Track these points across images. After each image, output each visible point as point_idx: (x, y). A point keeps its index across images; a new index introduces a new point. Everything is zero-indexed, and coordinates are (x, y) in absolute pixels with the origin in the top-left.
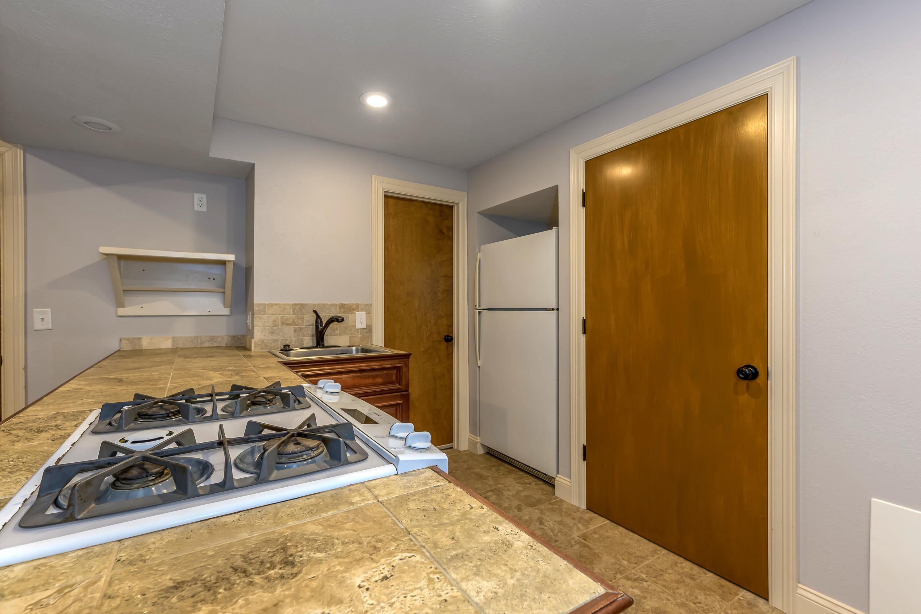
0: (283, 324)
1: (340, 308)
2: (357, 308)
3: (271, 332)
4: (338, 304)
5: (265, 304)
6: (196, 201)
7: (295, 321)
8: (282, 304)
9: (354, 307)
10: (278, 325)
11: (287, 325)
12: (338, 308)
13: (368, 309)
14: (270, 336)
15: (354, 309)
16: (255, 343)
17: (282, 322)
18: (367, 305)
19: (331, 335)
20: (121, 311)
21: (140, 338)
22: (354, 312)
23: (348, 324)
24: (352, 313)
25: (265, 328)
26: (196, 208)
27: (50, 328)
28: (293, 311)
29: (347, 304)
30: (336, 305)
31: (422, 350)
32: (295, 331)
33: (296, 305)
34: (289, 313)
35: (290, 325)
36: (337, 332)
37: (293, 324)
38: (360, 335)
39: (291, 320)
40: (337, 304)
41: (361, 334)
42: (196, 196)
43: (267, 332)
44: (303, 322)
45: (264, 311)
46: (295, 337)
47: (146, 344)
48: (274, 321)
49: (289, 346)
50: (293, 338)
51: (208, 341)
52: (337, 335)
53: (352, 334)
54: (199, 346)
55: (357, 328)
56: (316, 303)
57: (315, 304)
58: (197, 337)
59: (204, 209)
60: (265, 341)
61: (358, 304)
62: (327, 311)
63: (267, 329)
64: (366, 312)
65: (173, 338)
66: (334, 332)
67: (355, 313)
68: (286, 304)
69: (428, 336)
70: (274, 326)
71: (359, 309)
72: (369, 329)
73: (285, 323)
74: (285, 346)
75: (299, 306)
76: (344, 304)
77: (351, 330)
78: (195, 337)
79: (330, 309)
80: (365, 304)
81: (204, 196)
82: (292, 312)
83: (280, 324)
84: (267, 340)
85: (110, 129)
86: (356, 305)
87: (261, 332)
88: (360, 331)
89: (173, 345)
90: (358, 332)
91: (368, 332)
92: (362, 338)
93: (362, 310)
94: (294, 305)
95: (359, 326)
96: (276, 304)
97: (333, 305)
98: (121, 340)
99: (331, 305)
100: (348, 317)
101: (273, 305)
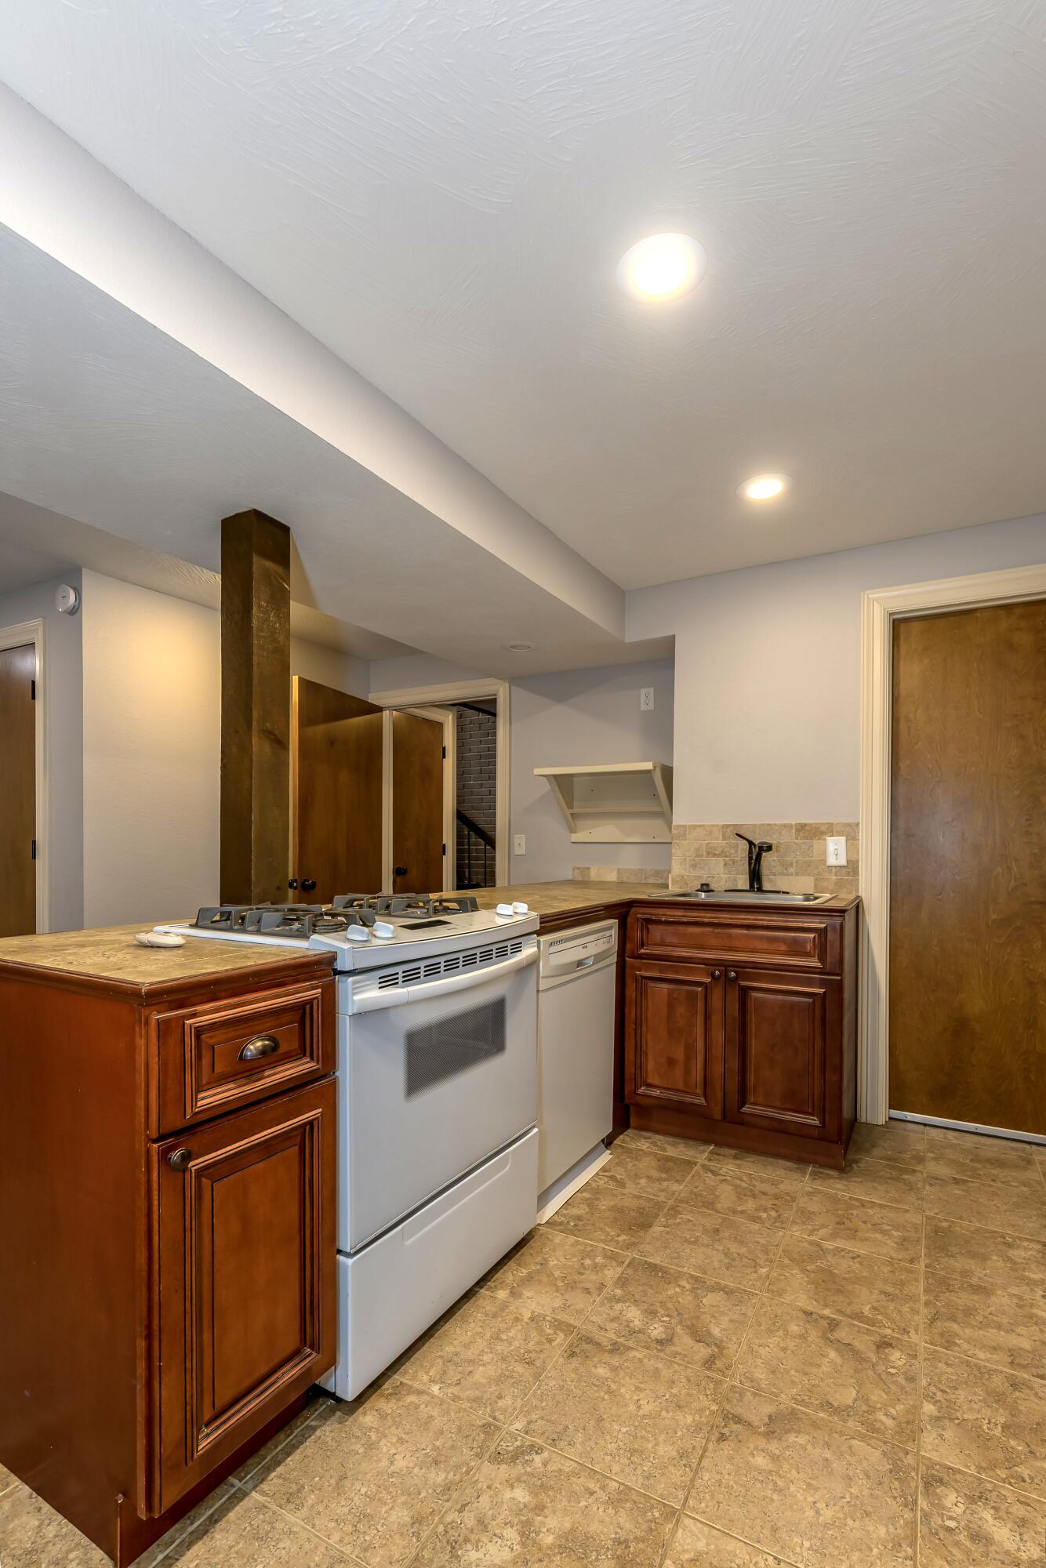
0: (708, 853)
1: (797, 830)
2: (831, 830)
3: (693, 865)
4: (794, 823)
5: (685, 826)
6: (643, 698)
7: (726, 850)
8: (708, 825)
9: (823, 829)
10: (702, 856)
11: (715, 855)
12: (794, 831)
13: (851, 832)
14: (691, 870)
15: (823, 833)
16: (673, 879)
17: (707, 852)
18: (850, 825)
19: (782, 874)
20: (575, 837)
21: (589, 868)
22: (824, 837)
23: (812, 857)
24: (819, 839)
25: (686, 859)
26: (643, 708)
27: (524, 853)
28: (723, 835)
29: (810, 824)
30: (790, 826)
31: (994, 917)
32: (725, 865)
33: (728, 826)
34: (717, 839)
35: (718, 856)
36: (792, 870)
37: (723, 854)
38: (834, 878)
39: (720, 849)
40: (792, 825)
41: (836, 875)
42: (643, 691)
43: (688, 865)
44: (737, 851)
45: (684, 835)
46: (725, 873)
47: (594, 875)
48: (697, 850)
49: (707, 885)
50: (722, 876)
51: (653, 876)
52: (792, 874)
53: (819, 874)
54: (643, 882)
55: (828, 864)
56: (757, 823)
57: (755, 825)
58: (642, 870)
59: (651, 707)
60: (686, 877)
61: (832, 824)
62: (775, 836)
63: (688, 860)
64: (847, 837)
65: (618, 870)
66: (786, 869)
67: (825, 840)
68: (712, 826)
69: (1012, 890)
70: (697, 856)
71: (832, 832)
72: (852, 868)
73: (711, 853)
74: (702, 885)
75: (731, 828)
76: (805, 825)
77: (817, 868)
78: (640, 870)
79: (780, 833)
80: (845, 824)
81: (651, 690)
82: (721, 838)
83: (705, 853)
84: (688, 876)
85: (529, 647)
86: (827, 826)
87: (681, 864)
88: (834, 869)
89: (618, 878)
90: (831, 872)
91: (851, 874)
92: (839, 884)
93: (840, 834)
94: (723, 826)
95: (832, 861)
96: (700, 826)
97: (785, 826)
98: (573, 870)
99: (782, 825)
100: (812, 846)
101: (695, 827)
